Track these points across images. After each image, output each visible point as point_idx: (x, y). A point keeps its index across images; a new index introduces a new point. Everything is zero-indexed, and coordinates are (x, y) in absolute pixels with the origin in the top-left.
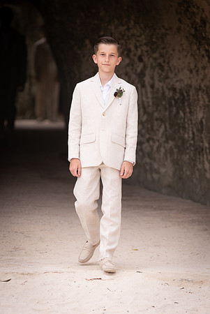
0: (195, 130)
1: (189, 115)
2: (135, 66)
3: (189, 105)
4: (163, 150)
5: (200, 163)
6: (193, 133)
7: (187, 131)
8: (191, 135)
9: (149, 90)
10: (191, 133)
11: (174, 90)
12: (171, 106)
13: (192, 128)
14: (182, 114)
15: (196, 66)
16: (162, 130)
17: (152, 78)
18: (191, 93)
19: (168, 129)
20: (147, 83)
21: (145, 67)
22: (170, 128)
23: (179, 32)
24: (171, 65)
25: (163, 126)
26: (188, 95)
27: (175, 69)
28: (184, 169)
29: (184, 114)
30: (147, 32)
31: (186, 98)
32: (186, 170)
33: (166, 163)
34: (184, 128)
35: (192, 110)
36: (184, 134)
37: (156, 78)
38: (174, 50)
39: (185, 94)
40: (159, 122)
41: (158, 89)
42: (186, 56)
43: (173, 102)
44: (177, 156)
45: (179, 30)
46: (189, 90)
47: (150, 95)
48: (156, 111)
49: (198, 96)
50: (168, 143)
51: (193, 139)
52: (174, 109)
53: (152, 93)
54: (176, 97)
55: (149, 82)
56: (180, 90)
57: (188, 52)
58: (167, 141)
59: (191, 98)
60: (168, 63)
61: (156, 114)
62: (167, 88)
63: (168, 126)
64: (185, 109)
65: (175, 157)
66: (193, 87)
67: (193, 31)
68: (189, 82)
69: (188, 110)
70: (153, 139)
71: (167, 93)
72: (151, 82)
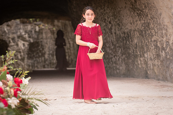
0: (134, 48)
1: (131, 42)
2: (108, 26)
3: (131, 38)
4: (121, 59)
5: (136, 62)
6: (133, 50)
7: (130, 49)
8: (132, 51)
9: (114, 35)
10: (132, 50)
11: (124, 33)
12: (123, 40)
13: (133, 48)
14: (128, 43)
15: (133, 21)
16: (120, 51)
17: (115, 30)
18: (131, 33)
19: (122, 50)
20: (113, 32)
21: (112, 25)
22: (123, 50)
23: (125, 8)
24: (123, 23)
25: (120, 49)
26: (130, 34)
27: (124, 24)
28: (130, 66)
29: (129, 42)
30: (112, 11)
31: (130, 35)
32: (131, 66)
33: (122, 65)
34: (129, 48)
35: (132, 40)
36: (129, 51)
37: (117, 30)
38: (124, 16)
39: (129, 34)
40: (119, 48)
41: (118, 34)
42: (129, 18)
43: (124, 38)
44: (127, 61)
45: (125, 7)
46: (131, 32)
47: (114, 37)
48: (117, 43)
49: (134, 33)
50: (123, 56)
51: (133, 52)
52: (125, 41)
53: (115, 36)
54: (125, 36)
55: (114, 32)
56: (127, 32)
57: (130, 16)
58: (122, 56)
59: (132, 35)
60: (122, 22)
61: (117, 45)
62: (121, 33)
63: (122, 49)
64: (129, 40)
65: (126, 62)
66: (132, 30)
67: (131, 6)
68: (131, 29)
69: (130, 40)
70: (116, 56)
71: (121, 35)
72: (115, 31)
